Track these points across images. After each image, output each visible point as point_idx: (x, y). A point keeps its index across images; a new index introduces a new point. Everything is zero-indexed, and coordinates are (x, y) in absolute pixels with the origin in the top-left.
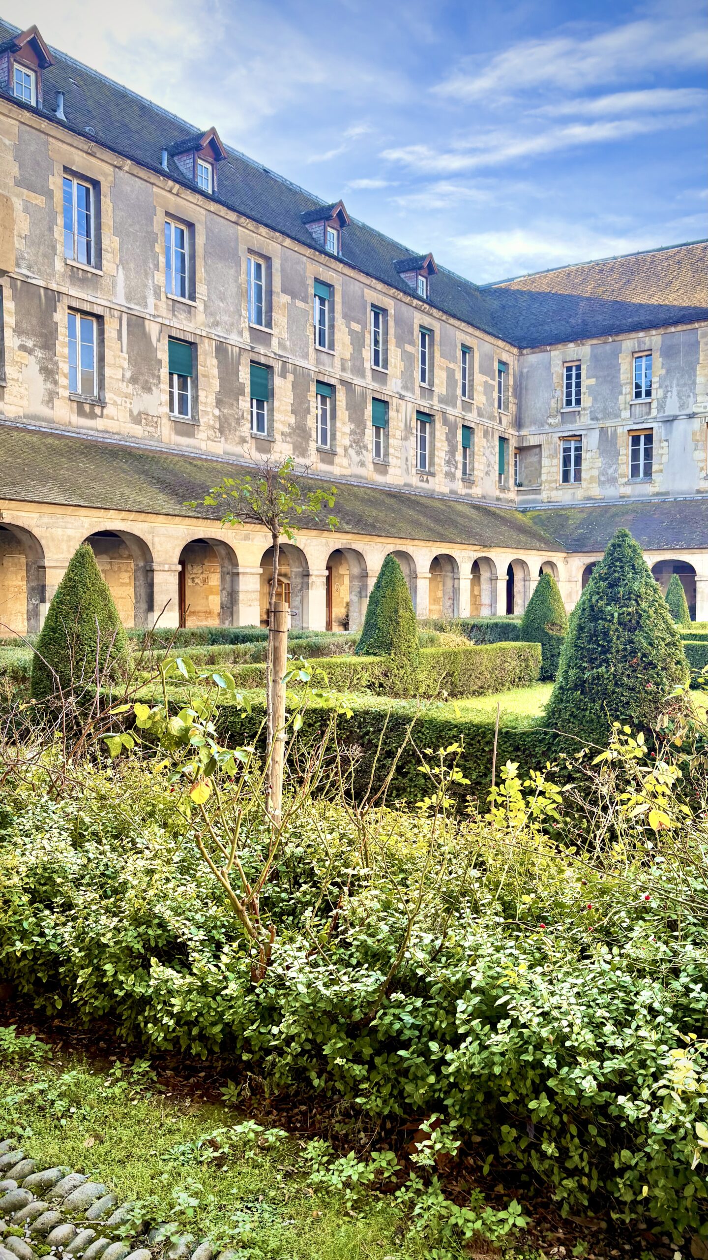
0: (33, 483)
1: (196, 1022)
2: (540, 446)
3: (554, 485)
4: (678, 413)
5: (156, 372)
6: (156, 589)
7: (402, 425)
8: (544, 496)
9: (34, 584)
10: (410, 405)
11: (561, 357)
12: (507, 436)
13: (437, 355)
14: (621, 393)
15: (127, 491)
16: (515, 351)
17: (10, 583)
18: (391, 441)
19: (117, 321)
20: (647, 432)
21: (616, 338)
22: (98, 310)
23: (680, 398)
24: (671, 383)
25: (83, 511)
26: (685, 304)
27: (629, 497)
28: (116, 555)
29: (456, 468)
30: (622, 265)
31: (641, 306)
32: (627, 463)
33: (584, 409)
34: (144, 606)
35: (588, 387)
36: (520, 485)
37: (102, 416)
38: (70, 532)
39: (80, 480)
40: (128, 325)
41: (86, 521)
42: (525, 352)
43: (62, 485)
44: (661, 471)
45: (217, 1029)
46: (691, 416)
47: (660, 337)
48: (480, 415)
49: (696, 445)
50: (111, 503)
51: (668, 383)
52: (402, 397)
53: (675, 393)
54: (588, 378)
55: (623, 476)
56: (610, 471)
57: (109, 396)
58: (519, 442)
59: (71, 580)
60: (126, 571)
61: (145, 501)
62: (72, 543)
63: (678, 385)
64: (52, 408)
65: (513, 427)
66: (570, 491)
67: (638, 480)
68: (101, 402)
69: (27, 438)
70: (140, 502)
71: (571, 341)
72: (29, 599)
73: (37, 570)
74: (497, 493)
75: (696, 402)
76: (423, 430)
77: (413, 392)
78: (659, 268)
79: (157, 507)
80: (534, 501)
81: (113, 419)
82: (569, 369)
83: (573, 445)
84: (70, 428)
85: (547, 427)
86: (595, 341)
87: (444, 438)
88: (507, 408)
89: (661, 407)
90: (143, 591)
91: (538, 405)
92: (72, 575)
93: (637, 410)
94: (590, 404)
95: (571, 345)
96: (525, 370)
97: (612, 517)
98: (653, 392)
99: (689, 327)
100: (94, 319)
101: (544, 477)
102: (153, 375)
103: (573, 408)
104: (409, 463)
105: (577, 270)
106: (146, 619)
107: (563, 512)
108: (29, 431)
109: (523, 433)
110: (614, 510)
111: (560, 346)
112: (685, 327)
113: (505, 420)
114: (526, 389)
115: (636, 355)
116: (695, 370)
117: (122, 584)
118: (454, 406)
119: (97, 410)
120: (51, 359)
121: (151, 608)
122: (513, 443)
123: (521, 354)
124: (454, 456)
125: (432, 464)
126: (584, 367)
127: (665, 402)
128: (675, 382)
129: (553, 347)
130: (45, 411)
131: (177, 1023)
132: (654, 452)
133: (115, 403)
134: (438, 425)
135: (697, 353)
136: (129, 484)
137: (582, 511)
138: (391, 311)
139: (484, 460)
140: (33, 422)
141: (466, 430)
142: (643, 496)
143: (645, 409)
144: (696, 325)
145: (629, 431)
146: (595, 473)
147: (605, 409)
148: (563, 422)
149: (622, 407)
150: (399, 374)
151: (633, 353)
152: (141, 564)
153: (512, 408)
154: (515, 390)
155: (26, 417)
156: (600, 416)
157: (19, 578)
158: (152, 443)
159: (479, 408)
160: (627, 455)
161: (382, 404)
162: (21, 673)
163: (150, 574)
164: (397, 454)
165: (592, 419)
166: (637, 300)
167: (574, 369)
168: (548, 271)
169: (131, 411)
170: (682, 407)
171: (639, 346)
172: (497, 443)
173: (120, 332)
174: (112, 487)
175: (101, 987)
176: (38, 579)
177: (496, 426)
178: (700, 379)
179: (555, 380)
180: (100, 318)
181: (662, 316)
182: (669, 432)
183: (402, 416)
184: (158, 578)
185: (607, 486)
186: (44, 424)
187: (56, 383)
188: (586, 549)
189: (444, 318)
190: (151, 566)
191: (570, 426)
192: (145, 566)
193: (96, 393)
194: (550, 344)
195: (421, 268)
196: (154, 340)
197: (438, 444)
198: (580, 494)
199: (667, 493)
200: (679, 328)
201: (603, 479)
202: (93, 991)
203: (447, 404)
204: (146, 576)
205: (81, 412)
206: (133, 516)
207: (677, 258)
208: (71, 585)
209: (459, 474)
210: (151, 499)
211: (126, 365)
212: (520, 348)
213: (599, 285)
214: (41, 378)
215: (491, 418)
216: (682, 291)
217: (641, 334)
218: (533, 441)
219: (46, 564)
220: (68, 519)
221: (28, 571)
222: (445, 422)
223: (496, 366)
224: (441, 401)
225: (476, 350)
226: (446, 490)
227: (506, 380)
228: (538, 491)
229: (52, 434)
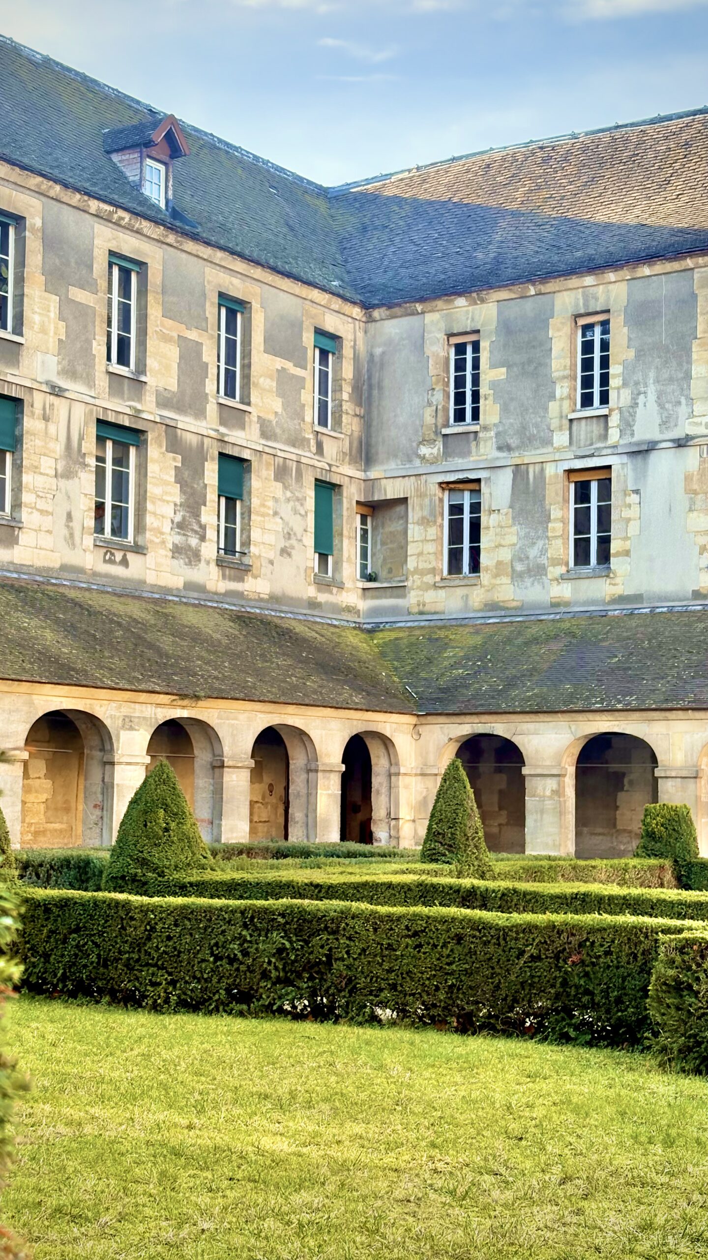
2: (405, 500)
3: (429, 579)
4: (657, 436)
7: (59, 448)
8: (412, 600)
10: (79, 411)
11: (442, 325)
12: (336, 480)
13: (154, 312)
14: (552, 397)
16: (357, 312)
18: (26, 478)
20: (602, 475)
21: (544, 288)
23: (661, 406)
24: (645, 376)
26: (684, 225)
27: (567, 604)
29: (203, 538)
30: (585, 149)
31: (608, 226)
32: (564, 537)
33: (485, 428)
35: (493, 385)
36: (371, 578)
42: (376, 314)
44: (627, 553)
46: (681, 443)
47: (623, 286)
48: (266, 433)
49: (692, 502)
51: (638, 376)
52: (57, 391)
53: (652, 396)
54: (493, 366)
55: (556, 562)
56: (533, 552)
58: (366, 492)
63: (657, 381)
65: (353, 461)
66: (460, 592)
67: (584, 570)
71: (460, 294)
74: (311, 592)
75: (691, 415)
76: (120, 460)
77: (90, 381)
78: (650, 155)
80: (394, 610)
82: (460, 349)
83: (466, 500)
85: (417, 462)
86: (504, 294)
87: (171, 477)
88: (338, 422)
89: (627, 426)
91: (401, 420)
93: (582, 430)
94: (495, 419)
95: (461, 301)
96: (378, 351)
97: (527, 644)
98: (612, 395)
99: (676, 266)
101: (411, 564)
103: (468, 425)
104: (76, 525)
105: (504, 159)
107: (442, 634)
109: (372, 475)
110: (534, 630)
111: (440, 304)
112: (669, 266)
113: (331, 449)
114: (380, 388)
115: (582, 321)
116: (688, 352)
118: (200, 413)
122: (351, 494)
123: (370, 320)
124: (197, 515)
125: (140, 528)
126: (484, 345)
127: (633, 415)
128: (652, 374)
129: (428, 305)
132: (614, 516)
134: (154, 451)
135: (693, 317)
137: (477, 633)
138: (35, 221)
139: (276, 525)
141: (232, 467)
142: (593, 602)
143: (596, 428)
144: (689, 262)
145: (570, 472)
146: (506, 555)
147: (524, 428)
148: (447, 453)
149: (555, 423)
150: (53, 345)
151: (577, 316)
153: (351, 425)
154: (357, 388)
156: (513, 442)
159: (262, 421)
160: (564, 521)
161: (11, 404)
164: (41, 505)
165: (500, 449)
166: (601, 217)
167: (469, 349)
168: (454, 159)
170: (665, 424)
171: (586, 304)
172: (311, 493)
177: (308, 456)
178: (697, 370)
179: (432, 371)
181: (637, 245)
182: (641, 474)
183: (58, 429)
185: (528, 581)
188: (453, 708)
189: (171, 238)
191: (459, 462)
194: (422, 300)
195: (148, 144)
197: (152, 489)
198: (478, 597)
199: (638, 598)
200: (659, 267)
201: (519, 567)
203: (180, 408)
207: (684, 136)
209: (210, 550)
212: (366, 307)
213: (539, 188)
215: (297, 441)
216: (684, 198)
217: (589, 280)
218: (391, 490)
222: (174, 443)
223: (308, 338)
224: (164, 402)
225: (255, 305)
226: (177, 582)
227: (337, 370)
228: (400, 590)
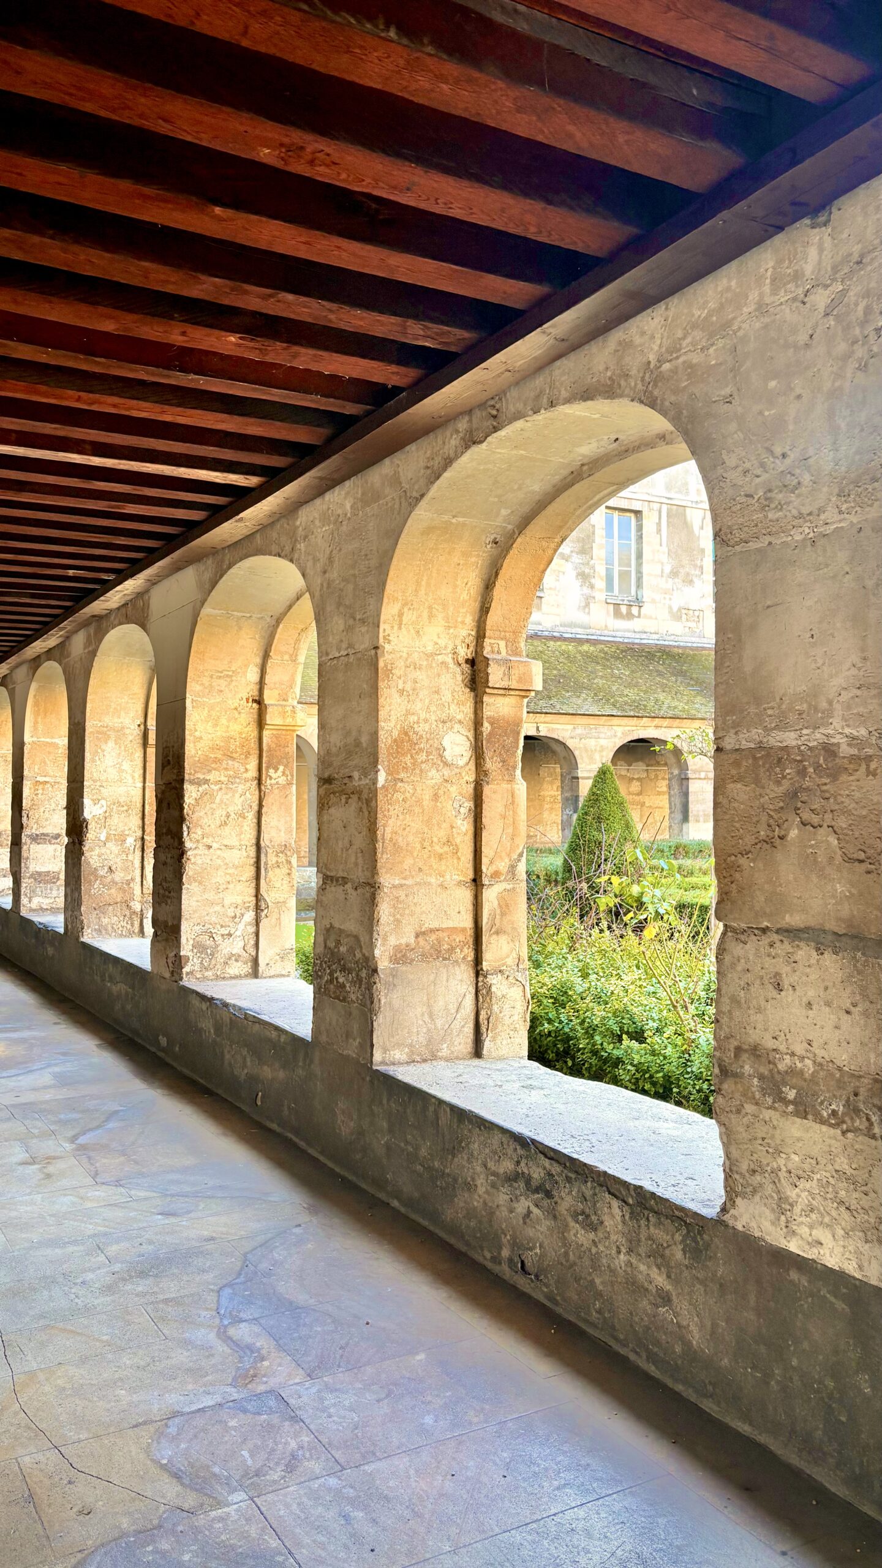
0: (567, 695)
1: (647, 1071)
5: (698, 563)
6: (691, 798)
9: (568, 795)
15: (661, 696)
17: (546, 793)
19: (656, 514)
22: (636, 506)
25: (615, 721)
28: (653, 762)
34: (679, 816)
37: (639, 616)
38: (603, 742)
39: (614, 688)
40: (669, 516)
41: (619, 731)
43: (596, 695)
45: (661, 1074)
50: (645, 710)
57: (647, 594)
59: (594, 794)
60: (663, 779)
61: (681, 706)
62: (604, 753)
64: (589, 613)
68: (639, 602)
69: (563, 647)
70: (675, 707)
72: (563, 809)
73: (571, 780)
79: (693, 712)
81: (651, 618)
84: (606, 632)
90: (678, 801)
92: (595, 790)
100: (632, 515)
102: (695, 566)
106: (681, 830)
108: (565, 639)
117: (659, 793)
119: (635, 610)
120: (588, 564)
121: (685, 818)
130: (581, 618)
131: (637, 1071)
133: (653, 601)
136: (664, 688)
140: (569, 630)
152: (676, 772)
155: (562, 625)
157: (555, 788)
158: (694, 639)
162: (553, 877)
163: (684, 782)
169: (670, 608)
173: (659, 524)
174: (646, 692)
175: (595, 1053)
176: (572, 789)
180: (637, 513)
184: (694, 787)
186: (579, 631)
187: (592, 587)
190: (686, 774)
192: (680, 774)
193: (633, 592)
196: (696, 529)
202: (589, 1055)
204: (681, 785)
205: (617, 614)
206: (666, 722)
208: (595, 798)
210: (686, 704)
211: (664, 558)
214: (578, 583)
219: (580, 775)
220: (601, 729)
221: (562, 782)
229: (588, 641)
